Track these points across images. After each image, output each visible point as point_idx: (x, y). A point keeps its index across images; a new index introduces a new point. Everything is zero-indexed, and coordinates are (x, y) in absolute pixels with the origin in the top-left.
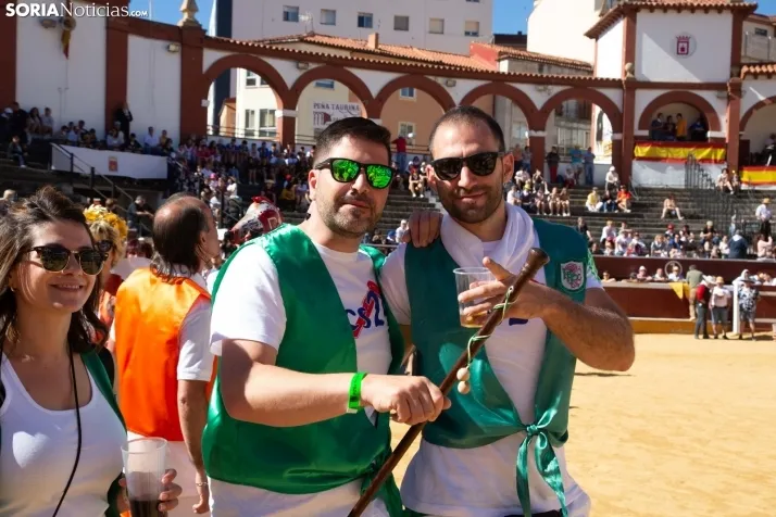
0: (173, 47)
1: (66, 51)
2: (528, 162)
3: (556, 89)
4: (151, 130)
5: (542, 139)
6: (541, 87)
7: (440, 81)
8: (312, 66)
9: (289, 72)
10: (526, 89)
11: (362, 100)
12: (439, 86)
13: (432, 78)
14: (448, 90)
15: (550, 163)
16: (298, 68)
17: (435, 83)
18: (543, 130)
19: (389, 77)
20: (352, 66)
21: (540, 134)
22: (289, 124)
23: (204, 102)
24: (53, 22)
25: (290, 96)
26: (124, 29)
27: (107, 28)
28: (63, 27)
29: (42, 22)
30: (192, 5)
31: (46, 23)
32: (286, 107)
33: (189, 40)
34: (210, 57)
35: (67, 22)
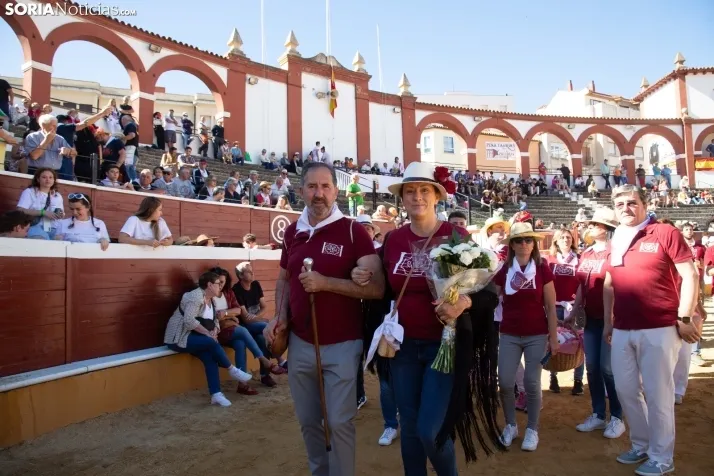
0: (397, 109)
1: (332, 114)
2: (625, 176)
3: (638, 128)
4: (385, 165)
5: (633, 161)
6: (628, 126)
7: (564, 125)
8: (484, 119)
9: (469, 124)
10: (619, 128)
11: (515, 140)
12: (564, 129)
13: (558, 124)
14: (569, 131)
15: (639, 176)
16: (474, 120)
17: (560, 127)
18: (633, 154)
19: (532, 124)
20: (507, 118)
21: (631, 157)
22: (472, 158)
23: (418, 146)
24: (323, 94)
25: (471, 140)
26: (366, 98)
27: (356, 98)
28: (330, 97)
29: (317, 95)
30: (406, 83)
31: (319, 96)
32: (469, 147)
33: (406, 104)
34: (420, 115)
35: (332, 93)
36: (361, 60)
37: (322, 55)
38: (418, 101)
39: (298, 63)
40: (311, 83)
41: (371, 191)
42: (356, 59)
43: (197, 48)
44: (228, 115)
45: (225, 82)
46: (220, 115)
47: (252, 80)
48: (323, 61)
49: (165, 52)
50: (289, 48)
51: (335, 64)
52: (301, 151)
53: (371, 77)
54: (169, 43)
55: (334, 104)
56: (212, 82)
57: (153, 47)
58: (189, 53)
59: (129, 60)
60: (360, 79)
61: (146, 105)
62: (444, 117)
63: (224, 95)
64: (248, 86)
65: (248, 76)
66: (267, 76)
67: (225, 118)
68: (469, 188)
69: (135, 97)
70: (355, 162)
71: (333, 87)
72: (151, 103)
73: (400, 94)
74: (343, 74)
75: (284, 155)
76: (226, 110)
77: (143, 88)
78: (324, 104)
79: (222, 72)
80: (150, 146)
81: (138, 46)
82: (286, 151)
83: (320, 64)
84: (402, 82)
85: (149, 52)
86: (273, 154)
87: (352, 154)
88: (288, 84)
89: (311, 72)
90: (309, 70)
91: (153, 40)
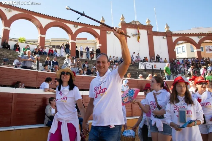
0: (165, 37)
1: (139, 41)
8: (203, 37)
9: (196, 40)
16: (199, 38)
22: (199, 53)
23: (174, 50)
24: (135, 35)
25: (198, 46)
26: (151, 34)
27: (148, 35)
28: (137, 36)
29: (132, 35)
30: (168, 27)
31: (134, 35)
32: (197, 49)
33: (168, 35)
34: (174, 39)
35: (138, 34)
36: (149, 21)
37: (134, 21)
38: (173, 33)
39: (125, 25)
40: (130, 31)
41: (151, 69)
42: (147, 21)
43: (89, 25)
44: (101, 45)
45: (99, 34)
46: (98, 45)
47: (109, 33)
48: (134, 23)
49: (79, 27)
50: (122, 20)
51: (139, 24)
53: (153, 26)
54: (81, 24)
55: (139, 38)
56: (95, 35)
57: (75, 26)
58: (87, 26)
59: (68, 31)
60: (149, 28)
62: (186, 38)
63: (99, 39)
64: (107, 35)
65: (107, 31)
67: (100, 46)
68: (198, 65)
70: (148, 58)
71: (138, 32)
72: (75, 43)
73: (165, 31)
74: (142, 27)
75: (121, 57)
76: (100, 43)
77: (72, 39)
78: (135, 38)
79: (98, 31)
80: (75, 57)
81: (71, 26)
82: (121, 56)
83: (133, 24)
84: (166, 27)
85: (74, 28)
86: (117, 57)
87: (148, 55)
89: (130, 28)
90: (129, 27)
91: (76, 24)
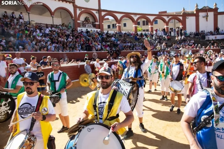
1: (207, 21)
4: (222, 30)
26: (217, 14)
27: (214, 15)
31: (204, 17)
35: (207, 16)
36: (216, 5)
37: (205, 7)
40: (201, 14)
44: (183, 26)
45: (182, 20)
46: (181, 27)
49: (170, 17)
50: (196, 8)
51: (208, 8)
52: (199, 31)
54: (171, 15)
55: (207, 19)
56: (179, 21)
58: (174, 16)
59: (164, 20)
60: (215, 10)
61: (167, 28)
63: (182, 23)
64: (186, 19)
65: (187, 17)
66: (191, 16)
69: (165, 27)
71: (207, 14)
77: (167, 25)
78: (205, 19)
79: (181, 18)
81: (164, 17)
82: (195, 31)
83: (204, 9)
85: (167, 18)
86: (192, 33)
88: (196, 16)
89: (201, 12)
91: (168, 16)
